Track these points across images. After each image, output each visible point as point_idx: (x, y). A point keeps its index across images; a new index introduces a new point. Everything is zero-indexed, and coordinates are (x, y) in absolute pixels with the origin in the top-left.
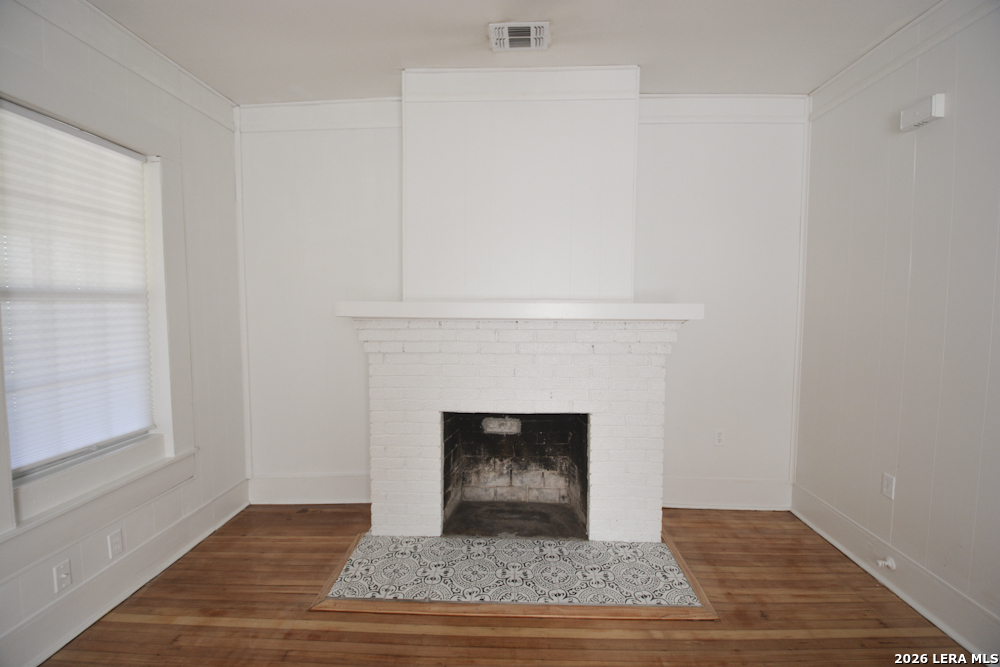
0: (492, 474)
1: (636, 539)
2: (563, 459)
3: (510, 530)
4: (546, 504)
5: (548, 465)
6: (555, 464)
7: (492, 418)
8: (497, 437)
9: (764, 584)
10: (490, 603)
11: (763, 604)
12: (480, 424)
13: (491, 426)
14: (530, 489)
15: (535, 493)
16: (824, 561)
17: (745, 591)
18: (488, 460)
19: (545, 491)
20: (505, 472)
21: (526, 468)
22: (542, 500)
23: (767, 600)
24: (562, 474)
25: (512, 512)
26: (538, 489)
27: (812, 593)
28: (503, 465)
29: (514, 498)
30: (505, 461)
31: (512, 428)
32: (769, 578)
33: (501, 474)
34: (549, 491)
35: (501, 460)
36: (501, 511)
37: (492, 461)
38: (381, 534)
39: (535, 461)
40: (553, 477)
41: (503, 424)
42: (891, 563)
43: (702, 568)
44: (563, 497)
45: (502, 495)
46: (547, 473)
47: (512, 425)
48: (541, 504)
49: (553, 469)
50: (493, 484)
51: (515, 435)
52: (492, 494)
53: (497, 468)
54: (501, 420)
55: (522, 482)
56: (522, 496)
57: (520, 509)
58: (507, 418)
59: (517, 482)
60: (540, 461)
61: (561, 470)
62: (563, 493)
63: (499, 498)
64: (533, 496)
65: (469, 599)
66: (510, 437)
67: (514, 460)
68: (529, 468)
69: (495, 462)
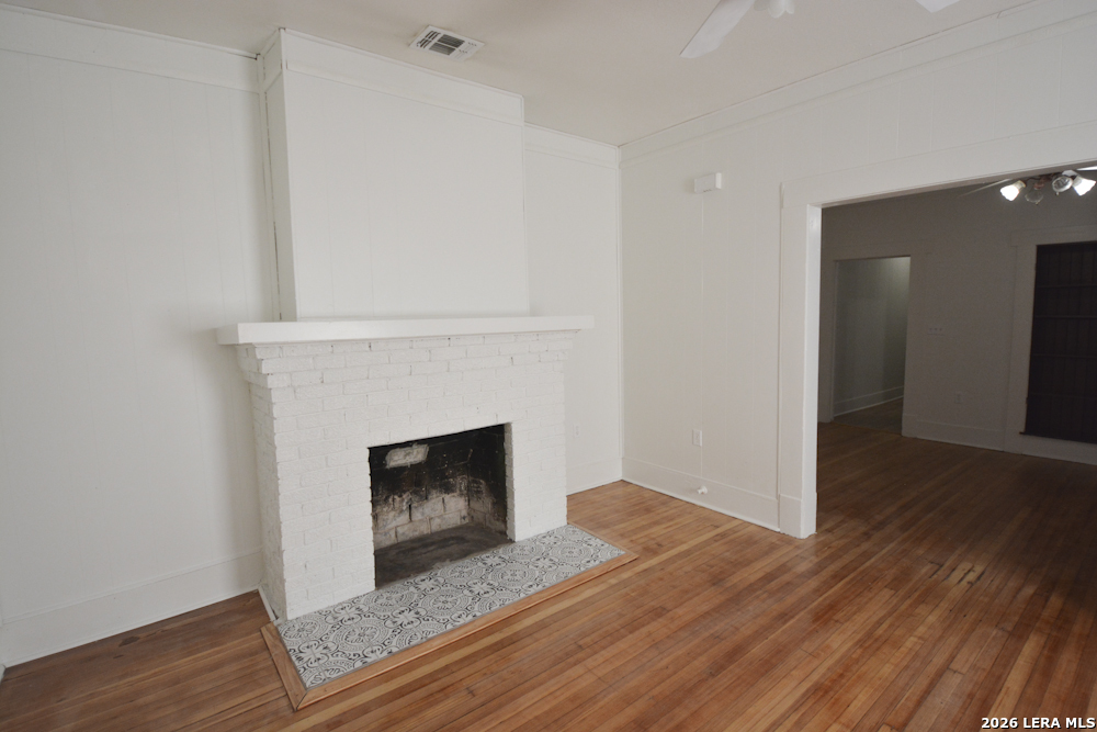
0: (392, 514)
1: (550, 528)
2: (462, 479)
3: (442, 559)
4: (449, 529)
5: (448, 489)
6: (454, 486)
7: (398, 450)
8: (400, 469)
9: (643, 528)
10: (482, 616)
11: (653, 539)
12: (384, 459)
13: (396, 458)
14: (431, 519)
15: (437, 521)
16: (664, 504)
17: (639, 536)
18: (386, 500)
19: (446, 516)
20: (404, 508)
21: (426, 498)
22: (444, 527)
23: (653, 536)
24: (461, 495)
25: (425, 546)
26: (439, 517)
27: (671, 523)
28: (403, 500)
29: (417, 534)
30: (404, 496)
31: (418, 455)
32: (644, 523)
33: (402, 511)
34: (450, 516)
35: (400, 496)
36: (413, 549)
37: (390, 500)
38: (300, 614)
39: (435, 488)
40: (454, 500)
41: (408, 454)
42: (704, 490)
43: (604, 532)
44: (464, 518)
45: (403, 534)
46: (447, 497)
47: (418, 453)
48: (444, 531)
49: (453, 491)
50: (394, 524)
51: (420, 464)
52: (393, 535)
53: (397, 505)
54: (408, 449)
55: (423, 514)
56: (424, 529)
57: (429, 541)
58: (414, 446)
59: (417, 515)
60: (441, 486)
61: (461, 490)
62: (464, 513)
63: (401, 539)
64: (436, 525)
65: (462, 621)
66: (415, 467)
67: (415, 493)
68: (430, 497)
69: (394, 500)
